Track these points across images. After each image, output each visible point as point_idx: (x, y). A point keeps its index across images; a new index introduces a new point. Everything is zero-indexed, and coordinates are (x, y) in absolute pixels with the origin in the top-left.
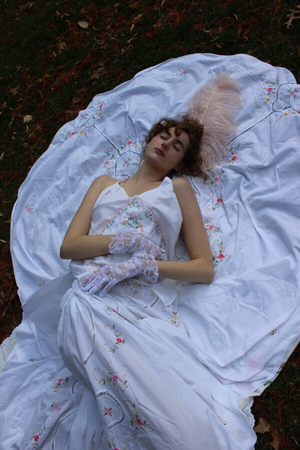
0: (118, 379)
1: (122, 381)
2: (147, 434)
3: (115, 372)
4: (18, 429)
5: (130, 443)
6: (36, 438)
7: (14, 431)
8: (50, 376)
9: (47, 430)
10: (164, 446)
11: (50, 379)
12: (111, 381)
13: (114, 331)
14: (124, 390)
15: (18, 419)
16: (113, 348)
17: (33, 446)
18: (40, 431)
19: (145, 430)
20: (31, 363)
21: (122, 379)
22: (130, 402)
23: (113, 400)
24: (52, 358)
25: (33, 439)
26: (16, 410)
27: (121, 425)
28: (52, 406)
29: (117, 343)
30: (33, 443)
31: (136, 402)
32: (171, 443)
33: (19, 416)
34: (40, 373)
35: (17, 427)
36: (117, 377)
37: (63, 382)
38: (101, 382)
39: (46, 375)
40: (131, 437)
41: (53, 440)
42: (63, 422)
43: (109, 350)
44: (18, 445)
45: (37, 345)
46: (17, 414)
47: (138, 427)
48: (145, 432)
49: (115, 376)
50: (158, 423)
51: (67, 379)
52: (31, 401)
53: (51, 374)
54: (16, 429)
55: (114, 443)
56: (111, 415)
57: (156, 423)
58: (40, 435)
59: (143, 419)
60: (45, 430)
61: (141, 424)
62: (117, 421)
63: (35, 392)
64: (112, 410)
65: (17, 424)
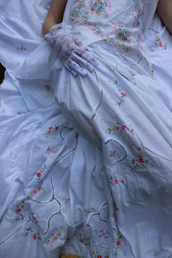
0: (126, 129)
1: (129, 130)
2: (148, 169)
3: (124, 123)
4: (16, 168)
5: (127, 175)
6: (39, 175)
7: (13, 170)
8: (37, 125)
9: (48, 168)
10: (161, 177)
11: (38, 128)
12: (118, 130)
13: (117, 86)
14: (131, 137)
15: (14, 160)
16: (119, 101)
17: (37, 181)
18: (41, 169)
19: (147, 166)
20: (19, 116)
21: (129, 128)
22: (136, 147)
23: (118, 145)
24: (38, 110)
25: (36, 176)
26: (11, 154)
27: (122, 163)
28: (48, 150)
29: (122, 97)
30: (36, 178)
31: (141, 146)
32: (167, 175)
33: (14, 158)
34: (28, 124)
35: (14, 167)
36: (125, 127)
37: (53, 130)
38: (107, 131)
39: (34, 125)
40: (129, 171)
41: (51, 175)
42: (60, 161)
43: (115, 103)
44: (22, 180)
45: (23, 100)
46: (13, 157)
47: (139, 164)
48: (146, 167)
49: (123, 126)
50: (159, 161)
51: (56, 128)
52: (24, 146)
53: (38, 124)
54: (14, 168)
55: (115, 176)
56: (114, 156)
57: (157, 162)
58: (42, 172)
59: (145, 159)
60: (46, 169)
61: (143, 162)
62: (118, 160)
63: (26, 139)
64: (115, 152)
65: (15, 164)
